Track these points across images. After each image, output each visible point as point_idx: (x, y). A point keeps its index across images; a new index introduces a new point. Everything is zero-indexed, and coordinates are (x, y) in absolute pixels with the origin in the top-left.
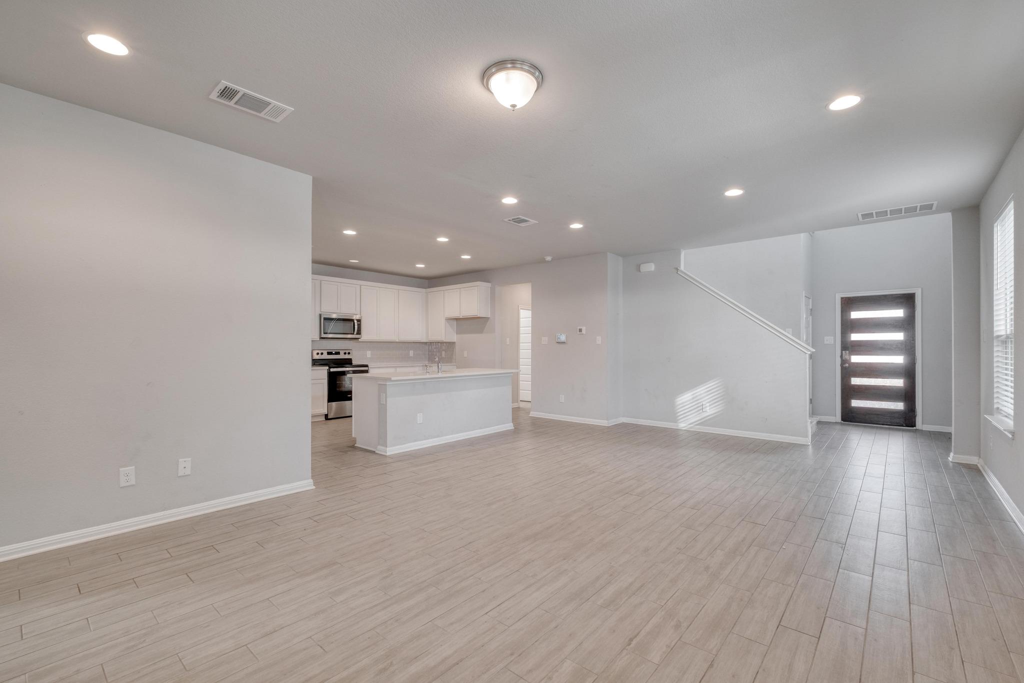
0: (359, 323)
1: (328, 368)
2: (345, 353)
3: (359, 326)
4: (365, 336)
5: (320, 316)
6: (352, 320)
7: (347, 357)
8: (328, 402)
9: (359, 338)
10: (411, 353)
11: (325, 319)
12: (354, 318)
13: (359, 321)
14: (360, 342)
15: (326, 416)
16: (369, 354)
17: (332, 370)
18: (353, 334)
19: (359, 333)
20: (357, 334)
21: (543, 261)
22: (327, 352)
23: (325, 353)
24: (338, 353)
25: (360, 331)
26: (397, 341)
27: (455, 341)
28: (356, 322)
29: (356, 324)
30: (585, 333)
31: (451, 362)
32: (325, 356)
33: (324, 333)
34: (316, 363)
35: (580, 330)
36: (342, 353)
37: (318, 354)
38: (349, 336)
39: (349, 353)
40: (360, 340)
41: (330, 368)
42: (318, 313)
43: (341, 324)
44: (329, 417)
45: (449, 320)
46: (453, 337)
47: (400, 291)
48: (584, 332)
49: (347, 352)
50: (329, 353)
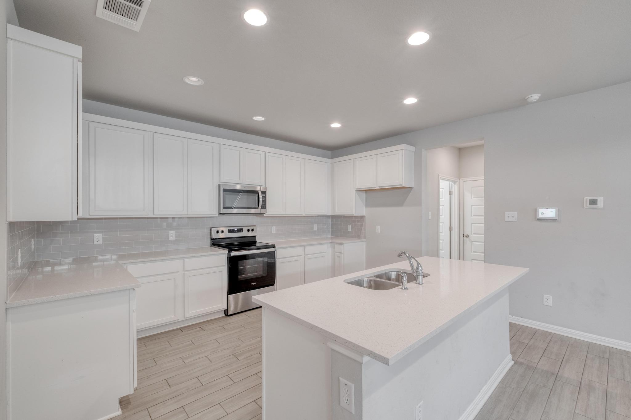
0: (264, 195)
1: (227, 252)
2: (249, 230)
3: (264, 199)
4: (271, 210)
5: (219, 186)
6: (257, 192)
7: (250, 234)
8: (228, 295)
9: (264, 213)
10: (316, 227)
11: (225, 190)
12: (258, 189)
13: (264, 193)
14: (265, 217)
15: (226, 312)
16: (274, 229)
17: (233, 254)
18: (257, 208)
19: (264, 207)
20: (262, 208)
21: (523, 103)
22: (229, 229)
23: (226, 230)
24: (241, 230)
25: (265, 205)
26: (304, 215)
27: (365, 215)
28: (260, 194)
29: (261, 197)
30: (602, 206)
31: (359, 237)
32: (226, 235)
33: (224, 208)
34: (216, 243)
35: (593, 202)
36: (245, 229)
37: (218, 232)
38: (253, 211)
39: (253, 230)
40: (264, 215)
41: (230, 251)
42: (217, 183)
43: (245, 196)
44: (230, 313)
45: (359, 191)
46: (363, 211)
47: (306, 160)
48: (600, 204)
49: (251, 228)
50: (231, 231)
